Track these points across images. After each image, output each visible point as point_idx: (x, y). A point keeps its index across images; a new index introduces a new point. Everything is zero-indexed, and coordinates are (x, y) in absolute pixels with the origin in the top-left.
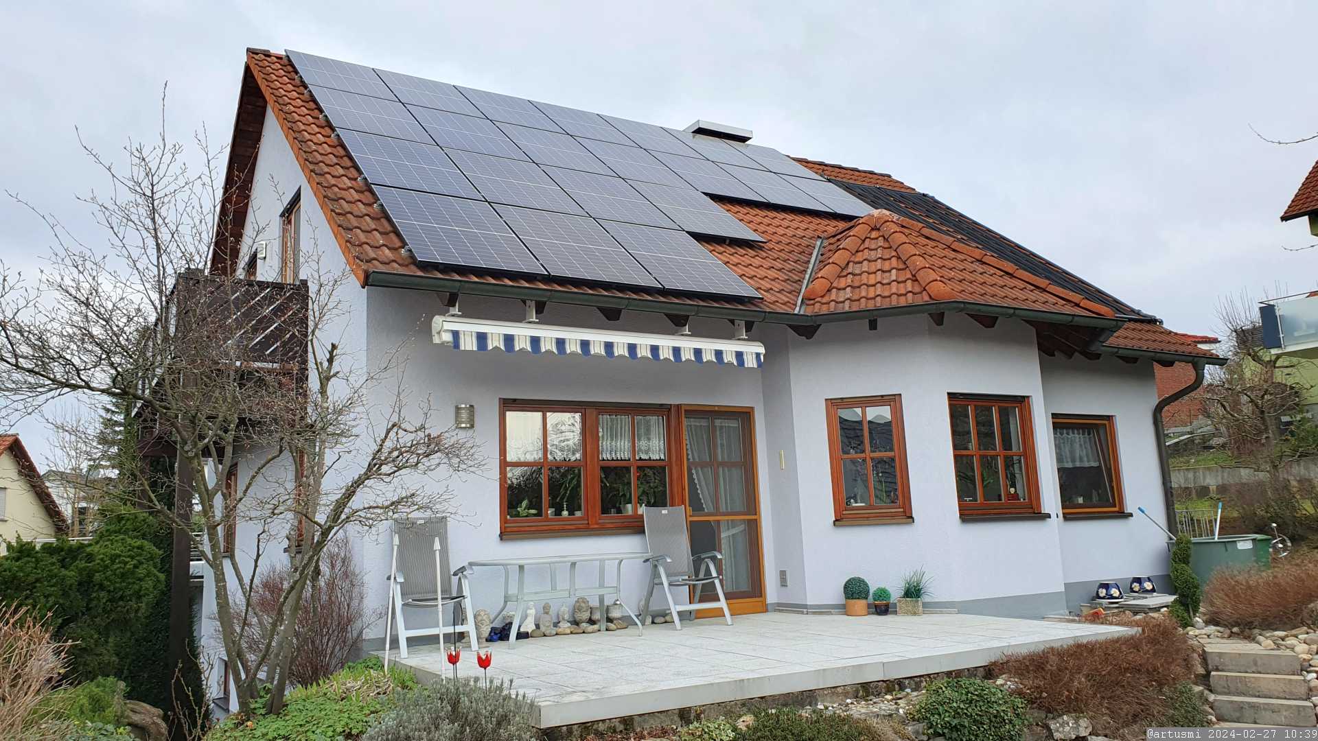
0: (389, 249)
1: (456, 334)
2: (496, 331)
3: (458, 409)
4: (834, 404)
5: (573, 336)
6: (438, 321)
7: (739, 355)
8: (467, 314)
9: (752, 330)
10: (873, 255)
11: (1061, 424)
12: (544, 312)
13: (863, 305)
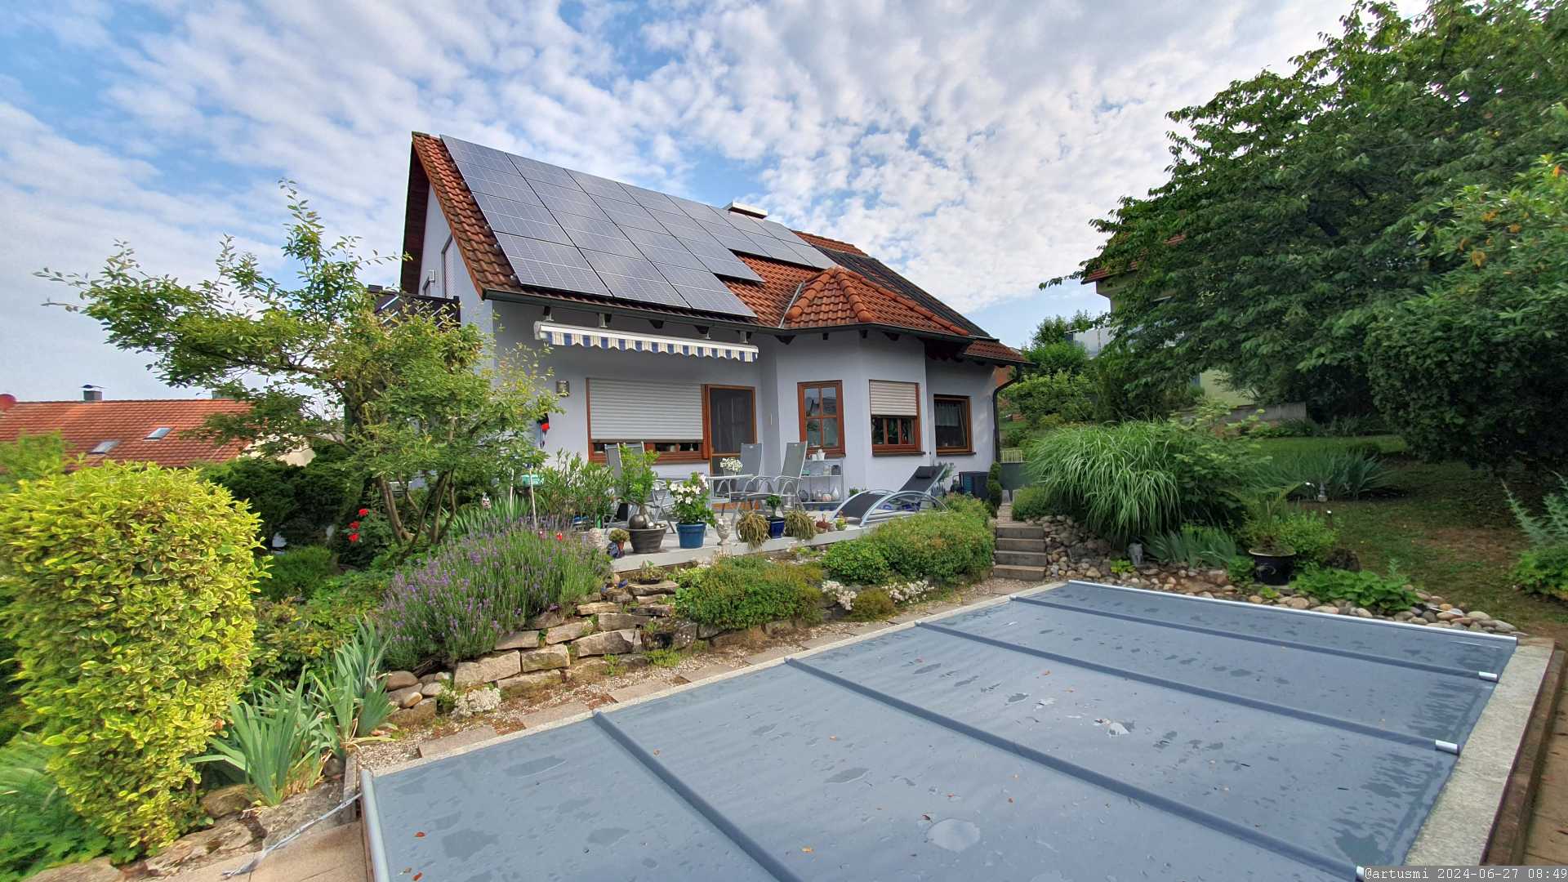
0: (504, 275)
1: (549, 334)
2: (578, 334)
3: (558, 384)
4: (803, 386)
5: (631, 339)
6: (537, 323)
7: (742, 353)
8: (560, 320)
9: (750, 339)
10: (830, 293)
11: (940, 401)
12: (612, 323)
13: (821, 324)
